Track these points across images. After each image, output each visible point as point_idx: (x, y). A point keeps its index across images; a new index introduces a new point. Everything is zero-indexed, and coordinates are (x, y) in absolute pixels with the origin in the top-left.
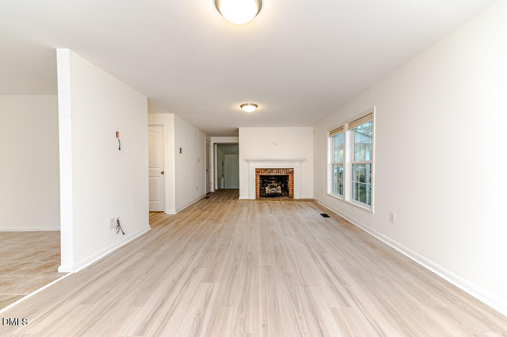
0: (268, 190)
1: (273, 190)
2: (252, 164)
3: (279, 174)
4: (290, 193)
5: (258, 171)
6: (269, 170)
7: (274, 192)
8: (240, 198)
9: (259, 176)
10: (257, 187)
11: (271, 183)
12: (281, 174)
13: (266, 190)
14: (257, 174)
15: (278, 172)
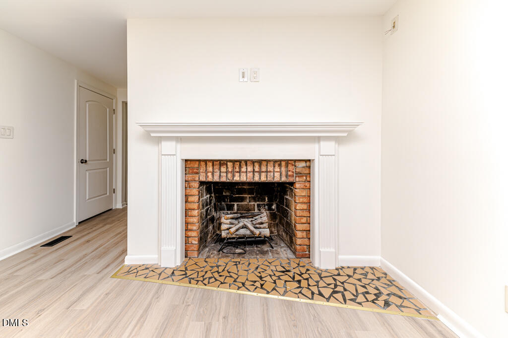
0: (229, 225)
1: (245, 227)
2: (168, 147)
3: (263, 179)
4: (299, 241)
5: (190, 166)
6: (230, 164)
7: (248, 232)
8: (130, 260)
9: (196, 185)
10: (191, 220)
11: (242, 199)
12: (270, 179)
13: (224, 227)
14: (190, 177)
15: (260, 172)
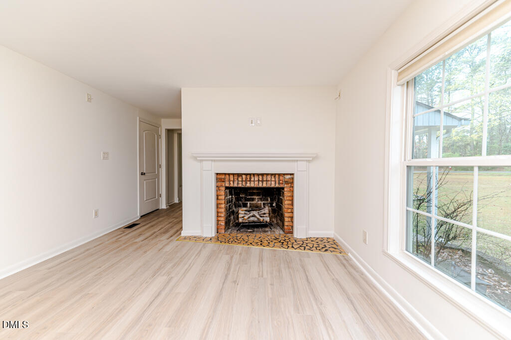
0: (244, 215)
1: (254, 216)
2: (207, 165)
3: (265, 185)
4: (286, 224)
5: (220, 177)
6: (244, 176)
7: (256, 219)
8: (184, 233)
9: (223, 189)
10: (220, 210)
11: (253, 200)
12: (268, 186)
13: (240, 216)
14: (219, 184)
15: (263, 181)
